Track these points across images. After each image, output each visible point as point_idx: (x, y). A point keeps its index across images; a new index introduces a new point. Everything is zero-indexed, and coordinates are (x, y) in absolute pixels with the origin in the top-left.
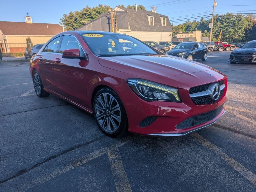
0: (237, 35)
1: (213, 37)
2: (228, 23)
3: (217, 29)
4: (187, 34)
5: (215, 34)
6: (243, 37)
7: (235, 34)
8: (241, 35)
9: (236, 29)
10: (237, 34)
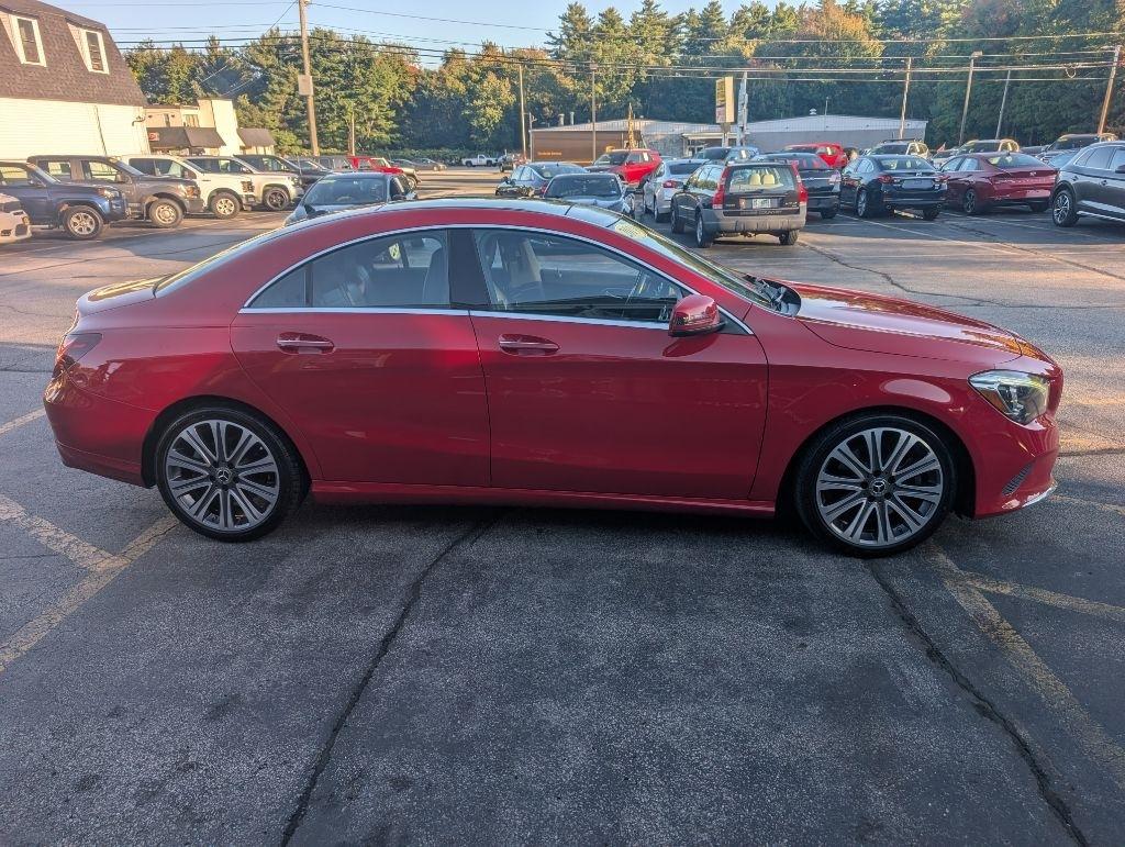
0: (369, 124)
1: (280, 129)
2: (325, 70)
3: (290, 94)
4: (170, 111)
5: (286, 113)
6: (392, 131)
7: (362, 120)
8: (382, 122)
9: (364, 99)
10: (370, 119)
